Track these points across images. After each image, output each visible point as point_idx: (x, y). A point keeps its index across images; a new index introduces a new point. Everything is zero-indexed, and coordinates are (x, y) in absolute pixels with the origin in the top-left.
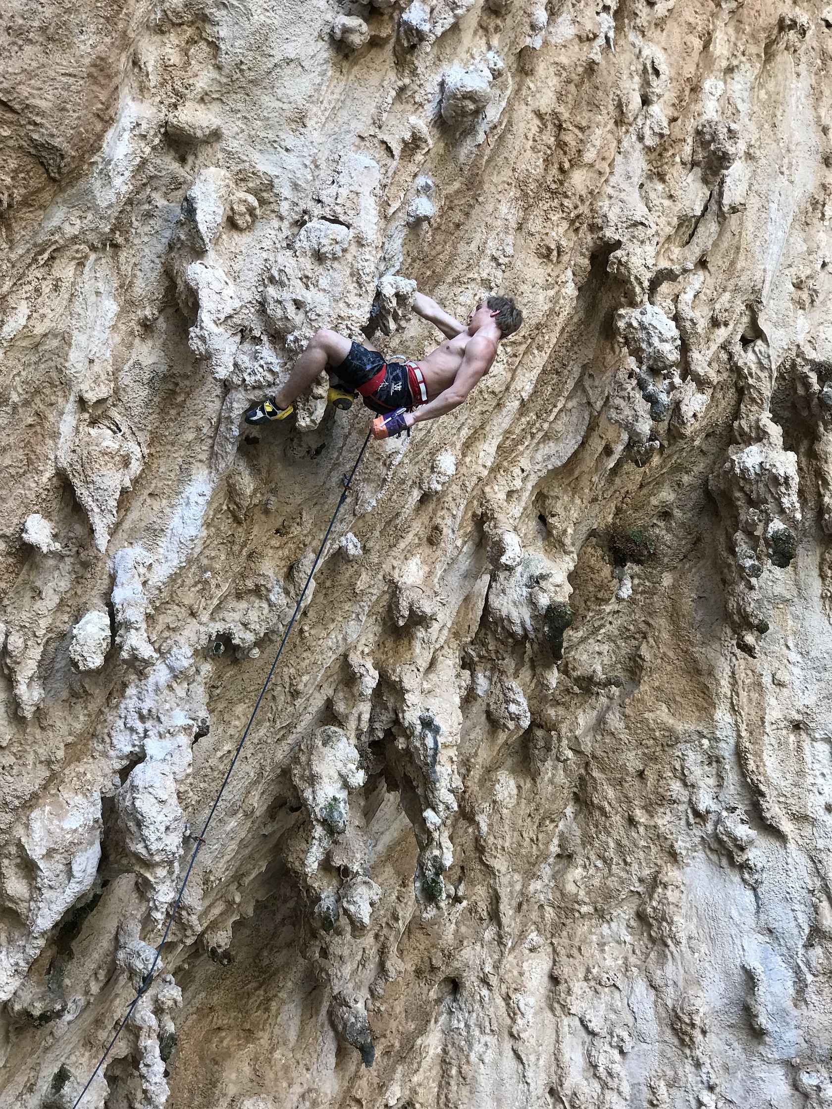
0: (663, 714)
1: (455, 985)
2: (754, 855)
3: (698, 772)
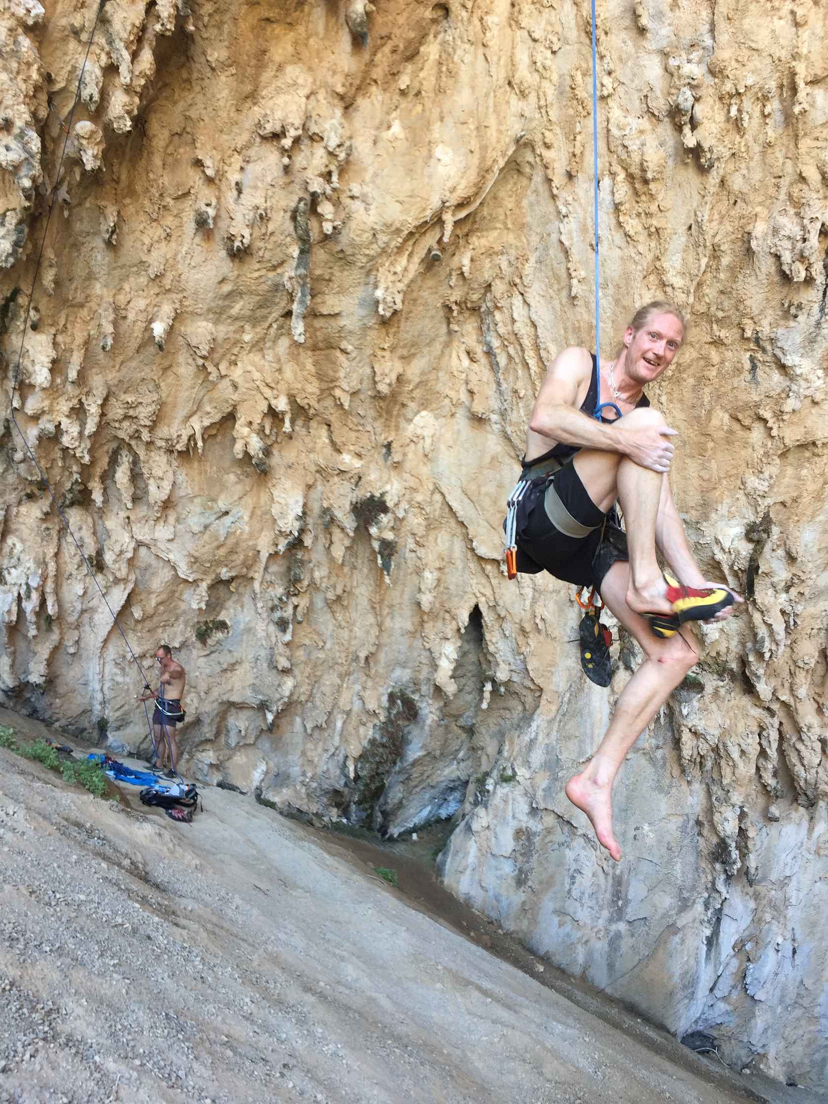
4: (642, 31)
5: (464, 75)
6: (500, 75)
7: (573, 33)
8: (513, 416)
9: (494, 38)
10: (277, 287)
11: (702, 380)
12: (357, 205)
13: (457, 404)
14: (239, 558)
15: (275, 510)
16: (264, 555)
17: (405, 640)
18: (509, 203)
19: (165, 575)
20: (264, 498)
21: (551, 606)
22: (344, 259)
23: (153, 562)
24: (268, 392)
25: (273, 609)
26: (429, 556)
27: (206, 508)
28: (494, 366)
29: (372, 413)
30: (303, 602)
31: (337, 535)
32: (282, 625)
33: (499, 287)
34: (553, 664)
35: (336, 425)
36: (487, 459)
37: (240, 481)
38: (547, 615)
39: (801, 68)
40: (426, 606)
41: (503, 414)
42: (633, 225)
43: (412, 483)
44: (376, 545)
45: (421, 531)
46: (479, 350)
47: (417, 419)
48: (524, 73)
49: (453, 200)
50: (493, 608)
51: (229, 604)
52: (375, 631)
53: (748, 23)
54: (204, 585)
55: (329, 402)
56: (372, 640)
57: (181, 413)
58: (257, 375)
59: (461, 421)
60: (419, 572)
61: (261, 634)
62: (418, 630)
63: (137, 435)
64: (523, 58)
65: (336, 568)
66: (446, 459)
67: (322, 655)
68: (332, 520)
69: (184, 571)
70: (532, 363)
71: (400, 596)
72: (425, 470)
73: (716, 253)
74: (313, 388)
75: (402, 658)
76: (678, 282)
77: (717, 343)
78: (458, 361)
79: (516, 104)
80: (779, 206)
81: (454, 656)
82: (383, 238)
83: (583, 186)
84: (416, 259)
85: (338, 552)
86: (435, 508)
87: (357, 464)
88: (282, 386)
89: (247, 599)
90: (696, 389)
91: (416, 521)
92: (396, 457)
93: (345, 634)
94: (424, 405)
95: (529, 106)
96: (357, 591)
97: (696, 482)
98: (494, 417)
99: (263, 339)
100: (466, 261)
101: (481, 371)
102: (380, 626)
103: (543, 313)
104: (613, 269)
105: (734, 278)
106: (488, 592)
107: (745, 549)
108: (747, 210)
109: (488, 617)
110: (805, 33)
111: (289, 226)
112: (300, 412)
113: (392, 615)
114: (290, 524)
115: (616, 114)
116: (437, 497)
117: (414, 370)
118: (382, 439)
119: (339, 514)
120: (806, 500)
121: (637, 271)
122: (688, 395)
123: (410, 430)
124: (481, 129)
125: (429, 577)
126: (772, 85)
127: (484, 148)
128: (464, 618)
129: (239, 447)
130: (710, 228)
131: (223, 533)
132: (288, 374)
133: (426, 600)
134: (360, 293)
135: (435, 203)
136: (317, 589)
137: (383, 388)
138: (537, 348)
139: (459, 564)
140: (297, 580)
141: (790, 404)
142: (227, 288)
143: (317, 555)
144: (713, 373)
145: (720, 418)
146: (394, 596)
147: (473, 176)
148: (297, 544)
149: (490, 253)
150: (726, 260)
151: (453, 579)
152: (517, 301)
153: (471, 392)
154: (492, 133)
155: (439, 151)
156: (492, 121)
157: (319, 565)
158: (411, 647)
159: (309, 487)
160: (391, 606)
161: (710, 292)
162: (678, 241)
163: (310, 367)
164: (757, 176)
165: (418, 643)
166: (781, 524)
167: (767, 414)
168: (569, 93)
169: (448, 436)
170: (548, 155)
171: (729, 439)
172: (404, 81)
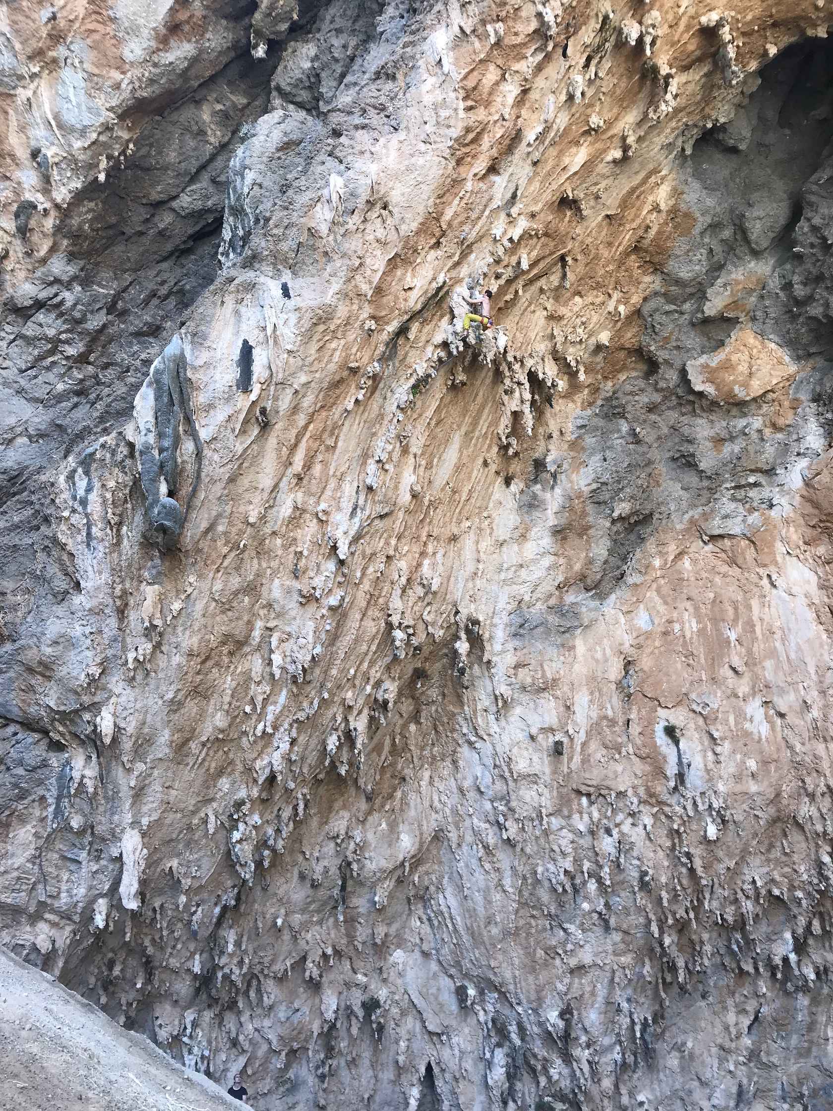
0: (451, 707)
1: (404, 779)
2: (477, 745)
3: (462, 722)
4: (482, 793)
5: (412, 804)
6: (427, 804)
7: (455, 790)
8: (443, 952)
9: (424, 789)
10: (331, 897)
11: (529, 934)
12: (367, 862)
13: (415, 945)
14: (303, 1036)
15: (323, 1007)
16: (315, 1034)
17: (390, 1086)
18: (435, 852)
19: (265, 1047)
20: (317, 1001)
21: (470, 1061)
22: (361, 884)
23: (260, 1040)
24: (323, 945)
25: (317, 1068)
26: (403, 1031)
27: (288, 1007)
28: (432, 926)
29: (372, 952)
30: (334, 1062)
31: (354, 1021)
32: (322, 1078)
33: (432, 889)
34: (473, 1100)
35: (354, 958)
36: (431, 974)
37: (305, 991)
38: (469, 1068)
39: (544, 811)
40: (401, 1063)
41: (437, 950)
42: (487, 866)
43: (393, 989)
44: (374, 1026)
45: (397, 1017)
46: (424, 917)
47: (395, 954)
48: (436, 803)
49: (409, 856)
50: (438, 1064)
51: (294, 1065)
52: (373, 1081)
53: (521, 792)
54: (284, 1053)
55: (351, 948)
56: (371, 1086)
57: (282, 958)
58: (318, 937)
59: (417, 954)
60: (397, 1042)
61: (311, 1084)
62: (397, 1081)
63: (262, 971)
64: (436, 798)
65: (353, 1040)
66: (410, 975)
67: (343, 1098)
68: (352, 1012)
69: (275, 1045)
70: (450, 925)
71: (386, 1058)
72: (399, 982)
73: (525, 878)
74: (344, 941)
75: (389, 1099)
76: (511, 890)
77: (533, 916)
78: (415, 923)
79: (434, 816)
80: (546, 860)
81: (418, 1096)
82: (378, 874)
83: (465, 848)
84: (393, 880)
85: (355, 1031)
86: (405, 1004)
87: (365, 979)
88: (330, 942)
89: (304, 1062)
90: (527, 938)
91: (395, 1011)
92: (385, 976)
93: (356, 1083)
94: (399, 946)
95: (439, 817)
96: (364, 1055)
97: (533, 987)
98: (434, 952)
99: (322, 920)
100: (416, 879)
101: (426, 929)
102: (376, 1077)
103: (453, 902)
104: (482, 884)
105: (534, 888)
106: (435, 1053)
107: (561, 1024)
108: (534, 861)
109: (436, 1070)
110: (543, 798)
111: (338, 872)
112: (338, 953)
113: (382, 1070)
114: (330, 1015)
115: (475, 821)
116: (406, 996)
117: (393, 930)
118: (377, 966)
119: (355, 1009)
120: (587, 996)
121: (492, 885)
122: (524, 942)
123: (391, 959)
124: (420, 826)
125: (403, 1044)
126: (534, 815)
127: (421, 834)
128: (423, 1070)
129: (307, 974)
130: (520, 869)
131: (296, 1022)
132: (333, 936)
133: (401, 1059)
134: (367, 897)
135: (401, 858)
136: (342, 1054)
137: (378, 941)
138: (451, 918)
139: (419, 1037)
140: (333, 1048)
141: (570, 947)
142: (309, 900)
143: (343, 1033)
144: (533, 931)
145: (540, 953)
146: (383, 1057)
147: (417, 846)
148: (333, 1026)
149: (427, 873)
150: (529, 881)
151: (416, 1046)
152: (441, 896)
153: (421, 939)
154: (425, 827)
155: (402, 836)
156: (425, 823)
157: (343, 1039)
158: (393, 1091)
159: (340, 993)
160: (382, 1064)
161: (526, 894)
162: (508, 873)
163: (343, 931)
164: (535, 848)
165: (397, 1089)
166: (577, 1010)
167: (560, 952)
168: (455, 812)
169: (411, 962)
170: (450, 835)
171: (546, 964)
172: (387, 807)
